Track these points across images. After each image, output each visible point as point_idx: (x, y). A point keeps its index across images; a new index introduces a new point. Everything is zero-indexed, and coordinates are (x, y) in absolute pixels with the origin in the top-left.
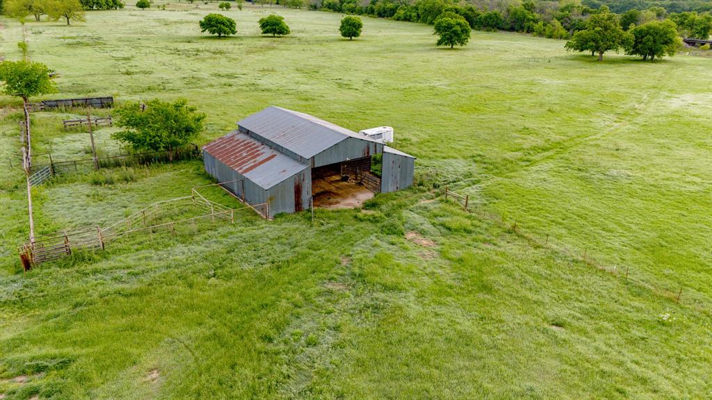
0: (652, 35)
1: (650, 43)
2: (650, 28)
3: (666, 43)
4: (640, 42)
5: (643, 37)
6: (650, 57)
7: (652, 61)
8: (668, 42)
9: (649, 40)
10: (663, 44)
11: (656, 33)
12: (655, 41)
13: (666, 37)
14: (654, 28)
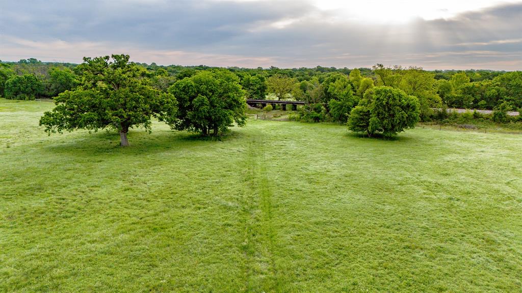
0: (206, 95)
1: (205, 108)
2: (199, 82)
3: (230, 107)
4: (190, 107)
5: (192, 98)
6: (212, 131)
7: (217, 137)
8: (233, 105)
9: (202, 104)
10: (226, 108)
11: (211, 91)
12: (212, 105)
13: (229, 97)
14: (207, 83)
